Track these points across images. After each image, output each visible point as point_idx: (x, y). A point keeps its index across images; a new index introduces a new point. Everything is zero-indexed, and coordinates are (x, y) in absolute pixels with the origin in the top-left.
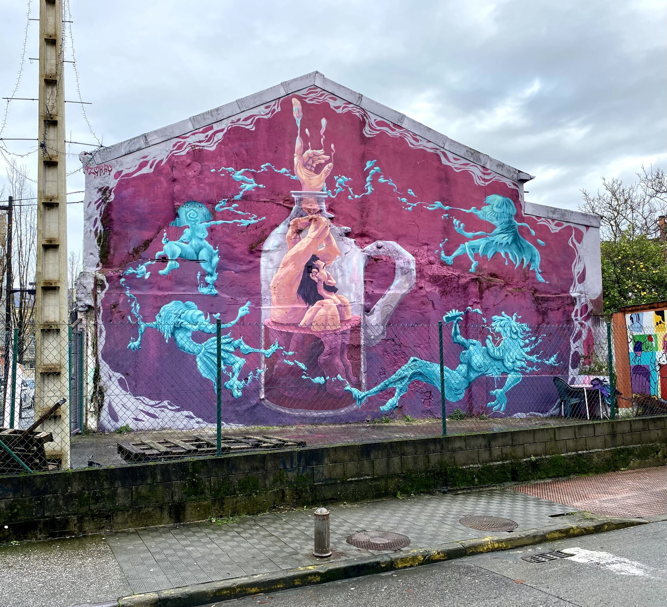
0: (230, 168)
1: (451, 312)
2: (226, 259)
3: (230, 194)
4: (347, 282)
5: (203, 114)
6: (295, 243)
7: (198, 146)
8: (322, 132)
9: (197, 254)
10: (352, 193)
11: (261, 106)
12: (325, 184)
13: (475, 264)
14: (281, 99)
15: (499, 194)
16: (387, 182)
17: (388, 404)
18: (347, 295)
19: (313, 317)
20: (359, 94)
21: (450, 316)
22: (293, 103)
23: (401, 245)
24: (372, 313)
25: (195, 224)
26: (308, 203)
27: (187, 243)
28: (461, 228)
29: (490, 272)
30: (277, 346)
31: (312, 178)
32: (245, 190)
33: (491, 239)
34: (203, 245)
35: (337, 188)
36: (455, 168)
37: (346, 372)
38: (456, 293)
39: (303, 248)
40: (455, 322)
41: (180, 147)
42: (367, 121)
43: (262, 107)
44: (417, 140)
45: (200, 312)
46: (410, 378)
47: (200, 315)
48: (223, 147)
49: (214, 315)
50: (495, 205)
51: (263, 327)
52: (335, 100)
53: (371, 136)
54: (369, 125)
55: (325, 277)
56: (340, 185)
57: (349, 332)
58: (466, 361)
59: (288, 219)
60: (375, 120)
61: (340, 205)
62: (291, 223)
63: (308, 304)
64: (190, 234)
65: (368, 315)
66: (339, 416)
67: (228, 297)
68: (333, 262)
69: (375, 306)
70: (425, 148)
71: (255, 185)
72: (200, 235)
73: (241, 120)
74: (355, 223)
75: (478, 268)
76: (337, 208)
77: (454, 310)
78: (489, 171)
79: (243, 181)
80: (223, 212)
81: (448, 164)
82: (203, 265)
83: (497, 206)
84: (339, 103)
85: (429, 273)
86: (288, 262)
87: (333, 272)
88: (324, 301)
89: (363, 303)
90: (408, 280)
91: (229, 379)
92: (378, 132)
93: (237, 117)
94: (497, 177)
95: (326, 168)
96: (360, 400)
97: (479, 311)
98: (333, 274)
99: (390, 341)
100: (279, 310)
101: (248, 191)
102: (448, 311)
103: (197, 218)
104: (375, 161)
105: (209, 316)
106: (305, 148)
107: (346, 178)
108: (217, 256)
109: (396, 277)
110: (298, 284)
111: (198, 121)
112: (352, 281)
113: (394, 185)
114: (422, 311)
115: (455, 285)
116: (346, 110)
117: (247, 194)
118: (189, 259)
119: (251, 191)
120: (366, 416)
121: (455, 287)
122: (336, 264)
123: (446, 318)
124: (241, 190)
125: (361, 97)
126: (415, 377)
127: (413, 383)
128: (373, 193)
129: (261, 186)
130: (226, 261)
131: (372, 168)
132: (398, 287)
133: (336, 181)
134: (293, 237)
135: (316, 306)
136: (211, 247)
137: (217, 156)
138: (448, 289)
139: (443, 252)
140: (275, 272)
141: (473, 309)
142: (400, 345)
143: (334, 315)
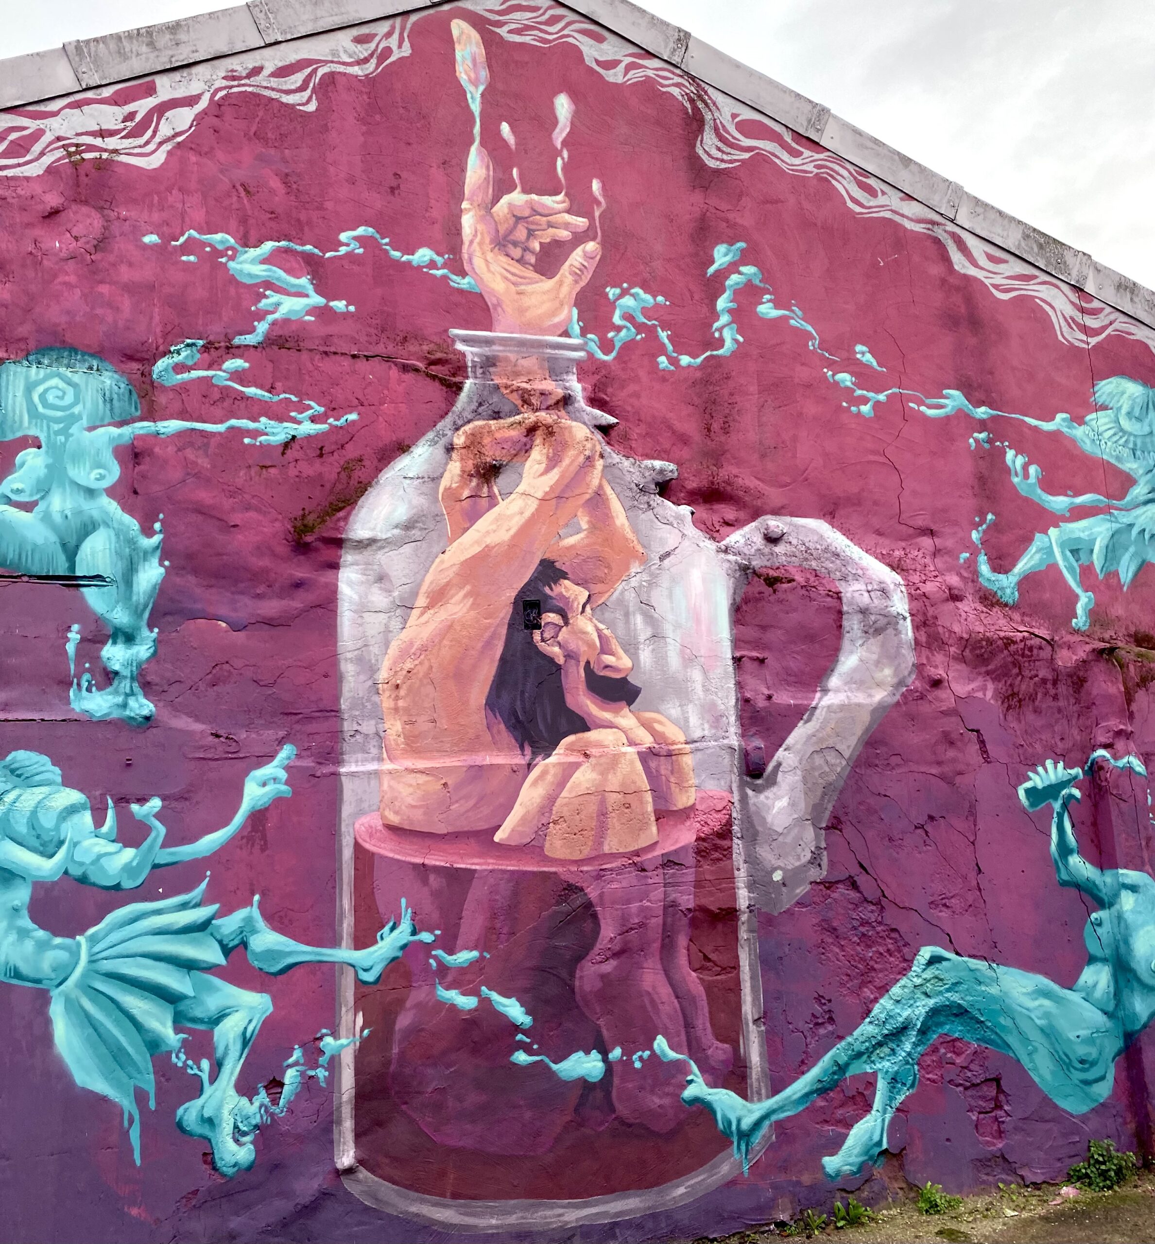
0: (219, 236)
1: (1040, 769)
2: (195, 572)
3: (216, 330)
4: (674, 661)
5: (118, 37)
6: (473, 517)
7: (91, 148)
8: (559, 135)
9: (71, 553)
10: (670, 347)
11: (340, 35)
12: (575, 312)
13: (1084, 601)
14: (414, 18)
15: (1132, 375)
16: (785, 318)
17: (850, 1142)
18: (674, 711)
19: (551, 800)
20: (680, 30)
21: (1040, 785)
22: (455, 32)
23: (847, 532)
24: (772, 782)
25: (65, 432)
26: (517, 374)
27: (28, 507)
28: (1032, 479)
29: (1132, 629)
30: (406, 925)
31: (529, 288)
32: (276, 316)
33: (1125, 518)
34: (96, 514)
35: (619, 329)
36: (996, 287)
37: (688, 1026)
38: (1049, 702)
39: (504, 535)
40: (1057, 806)
41: (20, 148)
42: (708, 117)
43: (344, 39)
44: (871, 191)
45: (74, 796)
46: (923, 1032)
47: (72, 810)
48: (193, 158)
49: (135, 807)
50: (1124, 411)
51: (347, 853)
52: (600, 39)
53: (723, 166)
54: (716, 130)
55: (591, 645)
56: (628, 317)
57: (690, 859)
58: (1108, 952)
59: (445, 424)
60: (734, 116)
61: (632, 388)
62: (459, 440)
63: (528, 750)
64: (42, 472)
65: (757, 790)
66: (668, 1215)
67: (198, 727)
68: (620, 587)
69: (780, 754)
70: (897, 218)
71: (317, 300)
72: (87, 476)
73: (266, 72)
74: (685, 453)
75: (1096, 615)
76: (618, 396)
77: (1049, 763)
78: (1096, 304)
79: (268, 285)
80: (183, 389)
81: (972, 271)
82: (92, 596)
83: (1129, 414)
84: (610, 49)
85: (957, 628)
86: (448, 584)
87: (620, 625)
88: (593, 735)
89: (734, 741)
90: (890, 656)
91: (195, 1089)
92: (746, 156)
93: (250, 61)
94: (1121, 324)
95: (577, 257)
96: (745, 1136)
97: (1139, 766)
98: (621, 632)
99: (841, 889)
100: (412, 779)
101: (286, 321)
102: (1033, 767)
103: (76, 410)
104: (741, 245)
105: (110, 813)
106: (503, 187)
107: (648, 297)
108: (155, 561)
109: (846, 644)
110: (488, 671)
111: (97, 62)
112: (689, 659)
113: (809, 328)
114: (946, 769)
115: (1043, 673)
116: (635, 76)
117: (286, 332)
118: (36, 570)
119: (300, 322)
120: (771, 1205)
121: (1044, 681)
122: (630, 596)
123: (1028, 791)
124: (261, 316)
125: (683, 38)
126: (940, 1024)
127: (935, 1050)
128: (740, 353)
129: (339, 305)
130: (192, 579)
131: (733, 267)
132: (856, 681)
133: (612, 305)
134: (466, 493)
135: (559, 756)
136: (132, 524)
137: (169, 190)
138: (1024, 687)
139: (982, 559)
140: (395, 624)
141: (1116, 758)
142: (878, 903)
143: (628, 792)
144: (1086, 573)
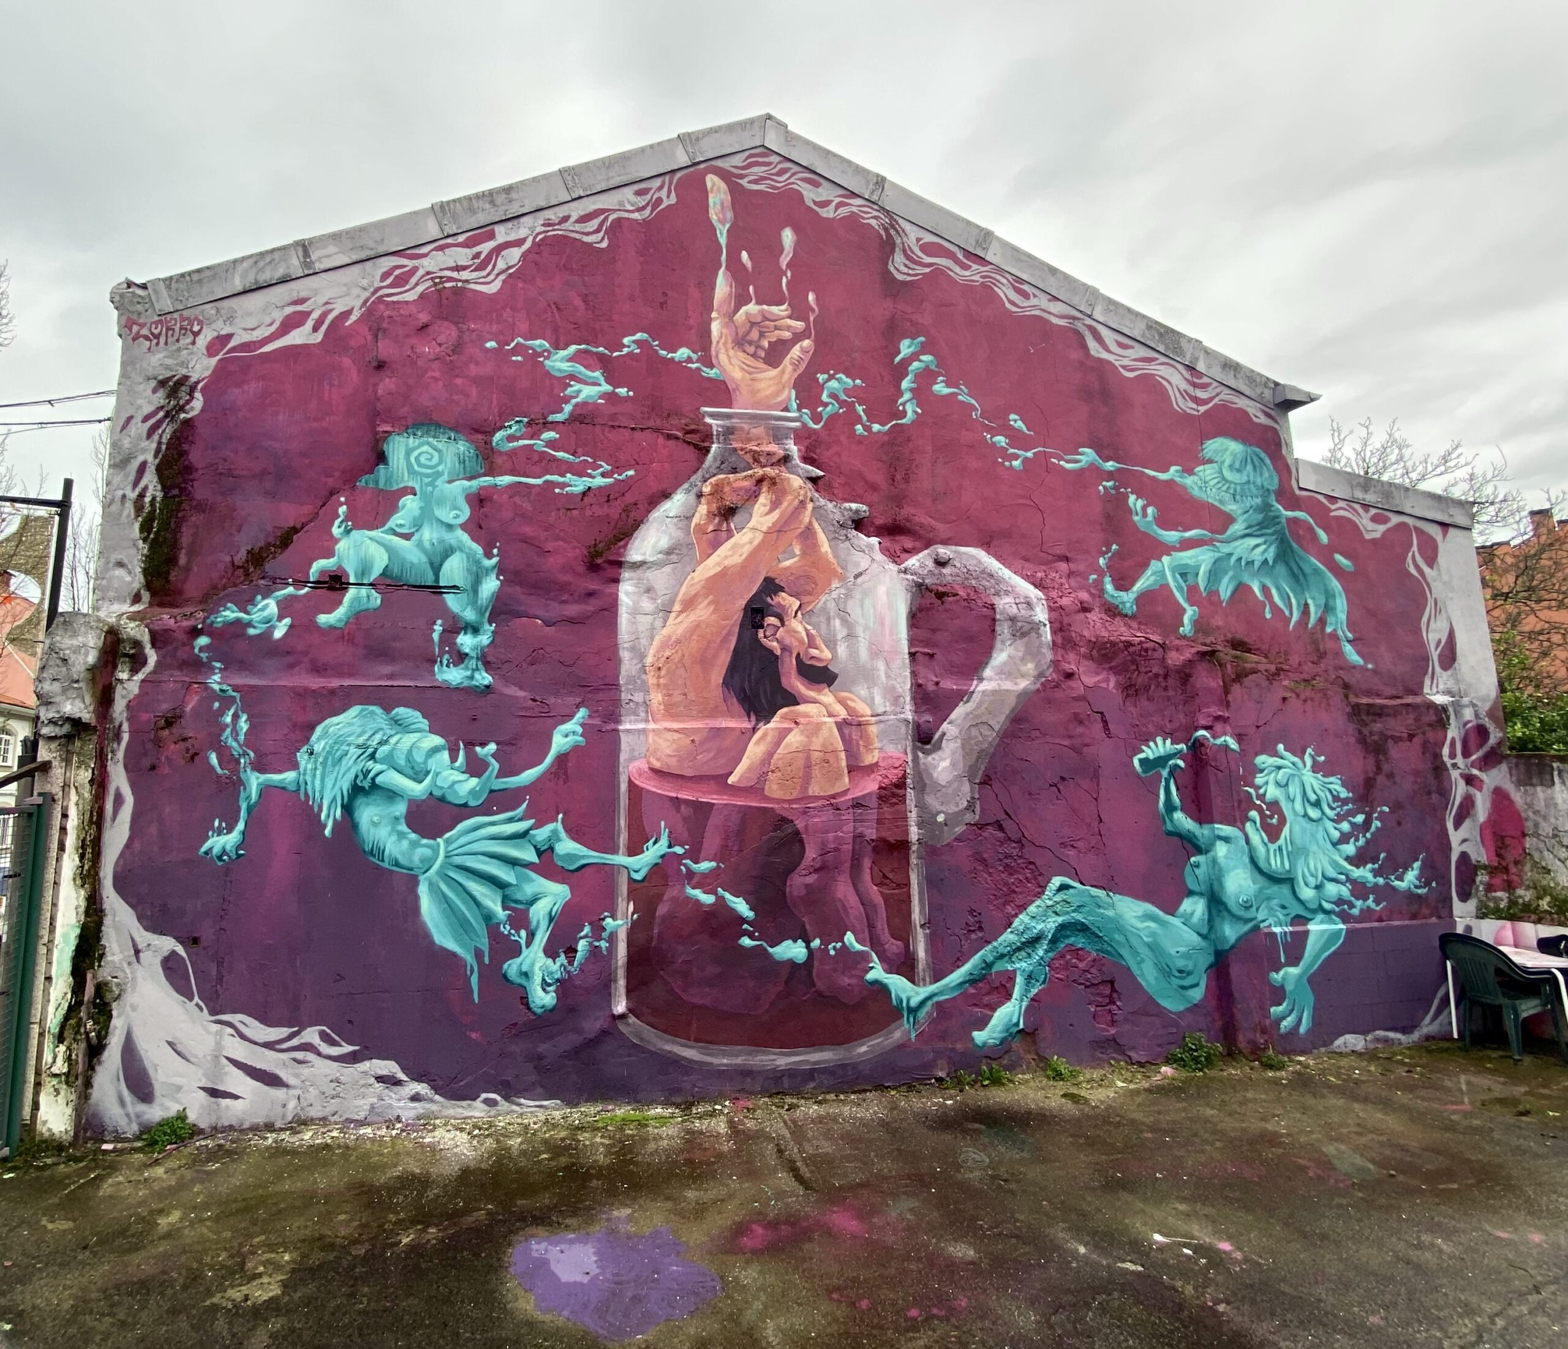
0: (538, 342)
1: (1152, 744)
2: (521, 584)
3: (536, 410)
4: (863, 653)
5: (469, 198)
6: (715, 545)
7: (450, 279)
8: (784, 260)
9: (436, 569)
10: (864, 418)
11: (626, 190)
12: (793, 393)
13: (1190, 613)
14: (679, 175)
15: (1235, 437)
16: (955, 395)
17: (994, 1021)
18: (864, 692)
19: (770, 755)
20: (878, 175)
21: (1151, 757)
22: (709, 184)
23: (999, 558)
24: (938, 747)
25: (432, 484)
26: (749, 440)
27: (407, 537)
28: (1150, 518)
29: (1230, 637)
30: (664, 841)
31: (759, 376)
32: (578, 400)
33: (1226, 549)
34: (454, 542)
35: (826, 405)
36: (1124, 367)
37: (871, 926)
38: (1161, 693)
39: (737, 559)
40: (1165, 773)
41: (401, 281)
42: (898, 241)
43: (628, 193)
44: (1026, 295)
45: (437, 740)
46: (1054, 941)
47: (436, 750)
48: (520, 285)
49: (478, 749)
50: (1227, 464)
51: (624, 787)
52: (817, 185)
53: (909, 278)
54: (904, 251)
55: (801, 641)
56: (833, 396)
57: (874, 803)
58: (1203, 888)
59: (696, 478)
60: (918, 240)
61: (835, 449)
62: (707, 489)
63: (753, 718)
64: (417, 512)
65: (927, 753)
66: (854, 1067)
67: (521, 694)
68: (823, 598)
69: (945, 726)
70: (1045, 315)
71: (606, 388)
72: (446, 515)
73: (572, 219)
74: (875, 497)
76: (825, 455)
77: (1159, 740)
78: (1205, 380)
79: (573, 377)
80: (513, 452)
81: (1105, 355)
82: (450, 600)
83: (1231, 467)
84: (824, 193)
85: (1086, 633)
86: (696, 595)
87: (824, 626)
88: (802, 708)
89: (909, 716)
90: (1032, 654)
91: (517, 950)
92: (927, 270)
93: (561, 212)
94: (1226, 395)
95: (796, 351)
96: (913, 1011)
97: (1233, 744)
98: (823, 631)
99: (991, 830)
100: (669, 736)
101: (585, 404)
102: (1146, 742)
103: (440, 468)
104: (922, 339)
105: (462, 753)
106: (742, 299)
107: (849, 381)
108: (494, 576)
109: (998, 645)
110: (725, 658)
111: (455, 217)
112: (875, 652)
113: (973, 402)
114: (1076, 742)
115: (1156, 670)
116: (843, 211)
117: (584, 412)
118: (412, 581)
119: (595, 404)
120: (932, 1065)
121: (1157, 676)
122: (831, 605)
123: (1140, 760)
124: (567, 400)
125: (880, 182)
126: (1068, 937)
127: (1063, 956)
128: (919, 421)
129: (622, 391)
130: (518, 589)
131: (914, 357)
132: (1005, 672)
133: (821, 387)
134: (711, 528)
135: (775, 723)
136: (478, 549)
137: (504, 308)
138: (1141, 680)
139: (1107, 579)
140: (658, 623)
141: (1214, 737)
142: (1019, 842)
143: (828, 753)
144: (1192, 593)
